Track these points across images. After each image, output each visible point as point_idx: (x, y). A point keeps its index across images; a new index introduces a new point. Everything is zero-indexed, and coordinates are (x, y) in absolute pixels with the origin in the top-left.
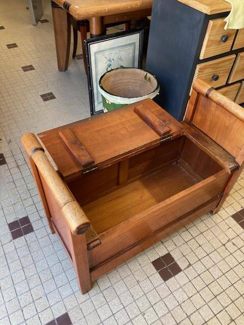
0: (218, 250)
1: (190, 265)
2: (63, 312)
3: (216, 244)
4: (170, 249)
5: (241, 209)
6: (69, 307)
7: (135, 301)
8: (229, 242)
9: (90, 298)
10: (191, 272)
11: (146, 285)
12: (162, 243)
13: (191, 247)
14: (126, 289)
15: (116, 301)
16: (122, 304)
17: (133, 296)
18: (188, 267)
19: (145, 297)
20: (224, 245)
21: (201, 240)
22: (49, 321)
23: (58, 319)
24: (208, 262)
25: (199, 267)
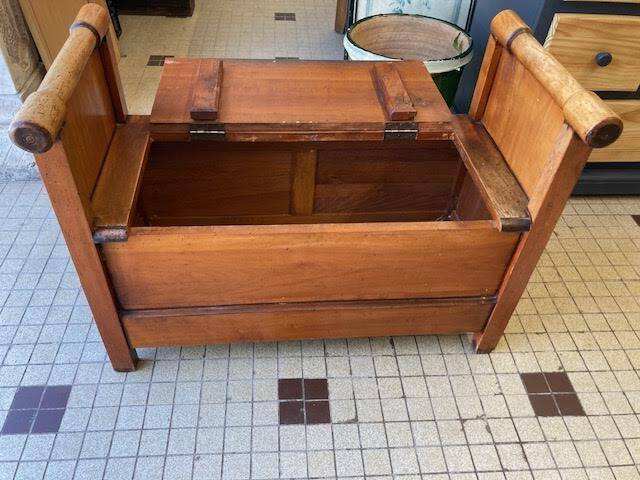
0: (441, 424)
1: (355, 420)
2: (67, 382)
3: (444, 409)
4: (332, 373)
5: (556, 370)
6: (80, 379)
7: (197, 428)
8: (479, 421)
9: (124, 383)
10: (347, 436)
11: (239, 414)
12: (326, 355)
13: (382, 389)
14: (197, 399)
15: (165, 411)
16: (171, 421)
17: (199, 418)
18: (349, 422)
19: (221, 431)
20: (463, 421)
21: (414, 388)
22: (36, 384)
23: (51, 389)
24: (398, 435)
25: (372, 436)
